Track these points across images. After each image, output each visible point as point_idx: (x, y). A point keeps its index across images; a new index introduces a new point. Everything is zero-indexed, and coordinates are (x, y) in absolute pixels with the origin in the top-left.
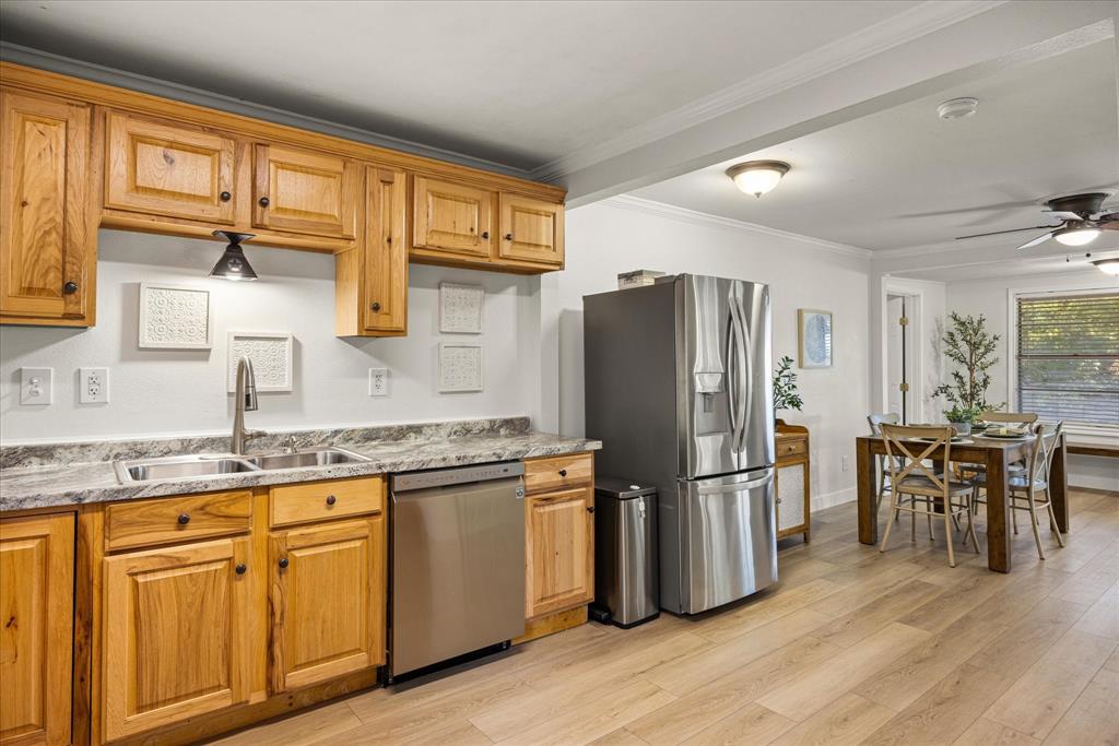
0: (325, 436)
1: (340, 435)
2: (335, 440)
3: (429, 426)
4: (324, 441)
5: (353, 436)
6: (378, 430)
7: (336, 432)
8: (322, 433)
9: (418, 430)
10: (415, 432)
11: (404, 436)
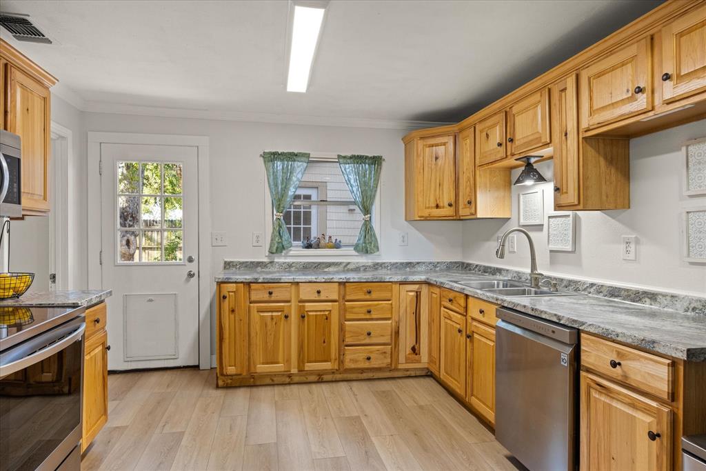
0: (585, 286)
1: (594, 288)
2: (592, 290)
3: (664, 295)
4: (585, 290)
5: (602, 290)
6: (620, 289)
7: (592, 285)
8: (584, 283)
9: (653, 296)
10: (650, 298)
11: (640, 300)
